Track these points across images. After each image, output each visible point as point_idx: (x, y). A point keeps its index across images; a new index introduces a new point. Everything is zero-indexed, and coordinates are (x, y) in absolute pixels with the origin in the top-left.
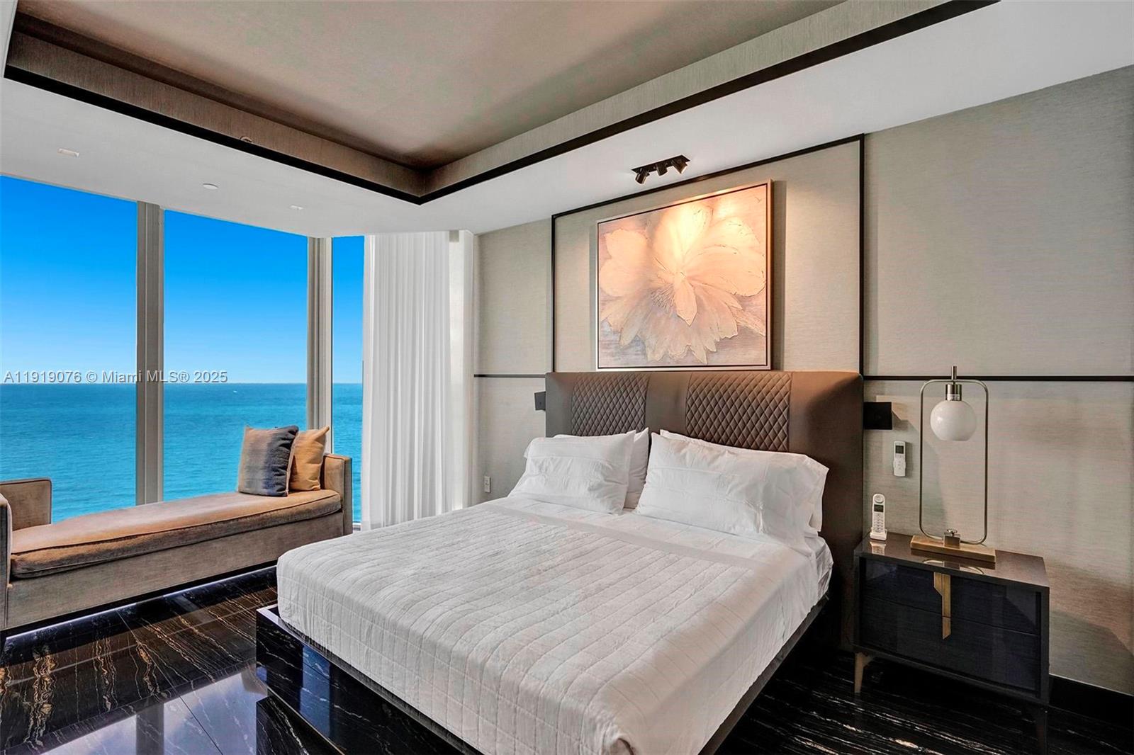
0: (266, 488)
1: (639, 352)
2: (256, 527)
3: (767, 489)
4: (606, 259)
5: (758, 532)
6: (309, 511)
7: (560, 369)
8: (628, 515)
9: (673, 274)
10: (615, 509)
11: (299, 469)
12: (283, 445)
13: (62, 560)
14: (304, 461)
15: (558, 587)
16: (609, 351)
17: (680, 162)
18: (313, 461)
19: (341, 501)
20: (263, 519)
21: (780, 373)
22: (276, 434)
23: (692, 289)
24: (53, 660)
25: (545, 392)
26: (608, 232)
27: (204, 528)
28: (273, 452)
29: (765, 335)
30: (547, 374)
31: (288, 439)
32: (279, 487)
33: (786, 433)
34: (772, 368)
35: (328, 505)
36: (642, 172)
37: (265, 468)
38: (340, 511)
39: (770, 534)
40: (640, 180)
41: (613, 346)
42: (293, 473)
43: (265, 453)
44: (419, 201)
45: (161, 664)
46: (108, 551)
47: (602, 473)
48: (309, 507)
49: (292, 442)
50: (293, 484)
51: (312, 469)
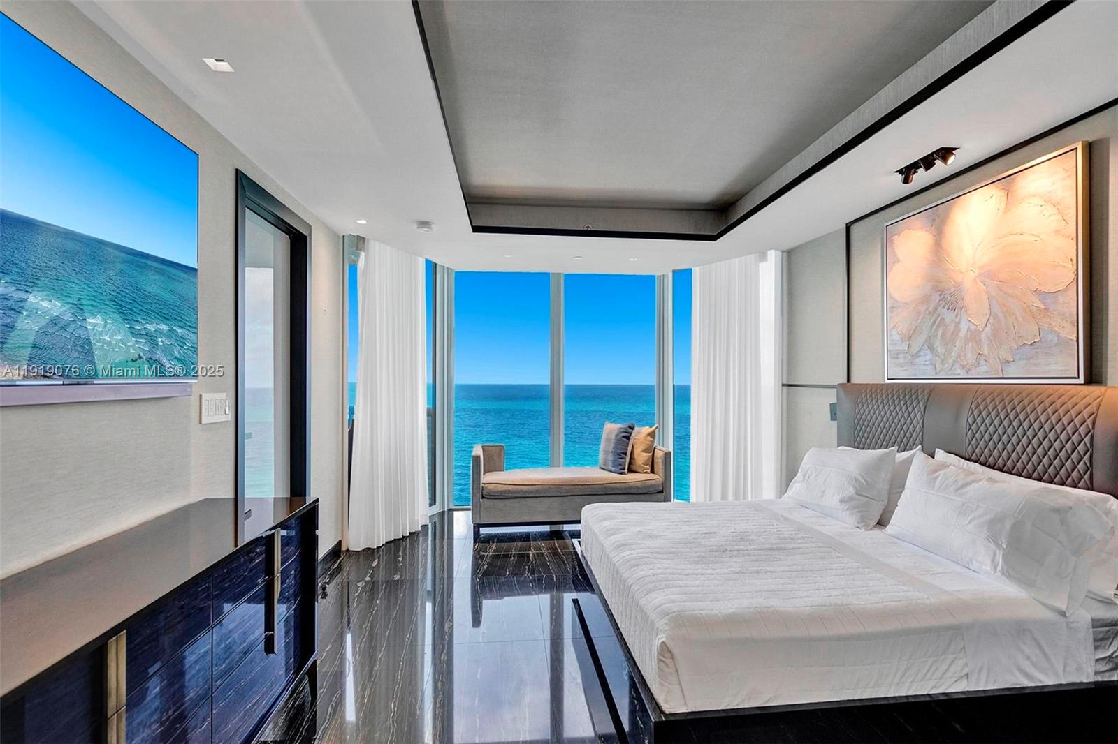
0: (613, 467)
1: (928, 363)
2: (602, 493)
3: (1017, 526)
4: (894, 263)
5: (995, 572)
7: (855, 380)
8: (877, 533)
9: (962, 273)
10: (863, 524)
11: (636, 456)
12: (624, 437)
13: (501, 491)
14: (640, 450)
16: (897, 361)
17: (945, 153)
18: (644, 451)
19: (662, 484)
20: (605, 488)
21: (1102, 389)
22: (620, 428)
23: (984, 287)
24: (496, 546)
25: (837, 402)
26: (896, 235)
28: (618, 441)
29: (1075, 339)
30: (838, 385)
31: (628, 433)
32: (621, 467)
33: (1089, 466)
34: (1088, 382)
35: (652, 485)
36: (907, 173)
37: (612, 452)
38: (662, 492)
39: (1009, 577)
40: (906, 181)
41: (901, 356)
42: (632, 458)
43: (613, 441)
44: (714, 239)
46: (522, 491)
47: (854, 487)
48: (638, 484)
49: (630, 435)
50: (631, 466)
51: (645, 456)
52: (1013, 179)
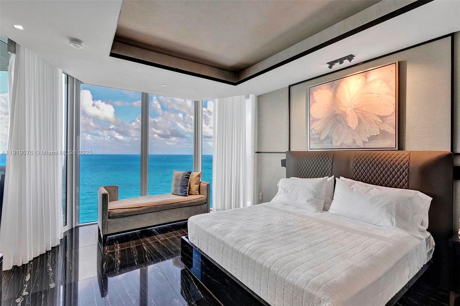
0: (181, 193)
1: (329, 142)
2: (178, 207)
3: (397, 206)
4: (313, 102)
5: (393, 226)
6: (195, 202)
7: (292, 149)
8: (325, 213)
9: (346, 108)
10: (319, 210)
11: (191, 187)
12: (186, 178)
13: (122, 213)
14: (193, 184)
15: (297, 241)
16: (315, 142)
17: (350, 57)
18: (196, 184)
19: (206, 199)
20: (180, 204)
21: (404, 152)
22: (184, 173)
23: (356, 114)
24: (120, 246)
25: (286, 159)
26: (314, 91)
27: (162, 206)
28: (183, 180)
29: (395, 134)
30: (287, 152)
31: (188, 176)
32: (185, 193)
33: (407, 180)
34: (399, 149)
35: (202, 200)
36: (331, 64)
37: (181, 185)
38: (206, 203)
39: (399, 227)
40: (330, 67)
41: (316, 140)
42: (190, 188)
43: (180, 180)
44: (235, 84)
45: (150, 252)
46: (134, 211)
47: (312, 194)
48: (195, 201)
49: (189, 177)
50: (190, 192)
51: (196, 187)
52: (369, 73)
